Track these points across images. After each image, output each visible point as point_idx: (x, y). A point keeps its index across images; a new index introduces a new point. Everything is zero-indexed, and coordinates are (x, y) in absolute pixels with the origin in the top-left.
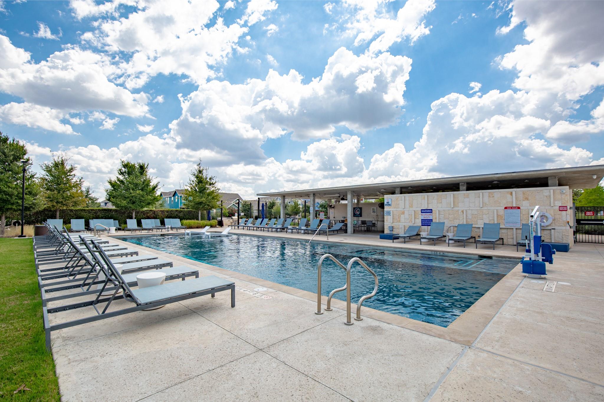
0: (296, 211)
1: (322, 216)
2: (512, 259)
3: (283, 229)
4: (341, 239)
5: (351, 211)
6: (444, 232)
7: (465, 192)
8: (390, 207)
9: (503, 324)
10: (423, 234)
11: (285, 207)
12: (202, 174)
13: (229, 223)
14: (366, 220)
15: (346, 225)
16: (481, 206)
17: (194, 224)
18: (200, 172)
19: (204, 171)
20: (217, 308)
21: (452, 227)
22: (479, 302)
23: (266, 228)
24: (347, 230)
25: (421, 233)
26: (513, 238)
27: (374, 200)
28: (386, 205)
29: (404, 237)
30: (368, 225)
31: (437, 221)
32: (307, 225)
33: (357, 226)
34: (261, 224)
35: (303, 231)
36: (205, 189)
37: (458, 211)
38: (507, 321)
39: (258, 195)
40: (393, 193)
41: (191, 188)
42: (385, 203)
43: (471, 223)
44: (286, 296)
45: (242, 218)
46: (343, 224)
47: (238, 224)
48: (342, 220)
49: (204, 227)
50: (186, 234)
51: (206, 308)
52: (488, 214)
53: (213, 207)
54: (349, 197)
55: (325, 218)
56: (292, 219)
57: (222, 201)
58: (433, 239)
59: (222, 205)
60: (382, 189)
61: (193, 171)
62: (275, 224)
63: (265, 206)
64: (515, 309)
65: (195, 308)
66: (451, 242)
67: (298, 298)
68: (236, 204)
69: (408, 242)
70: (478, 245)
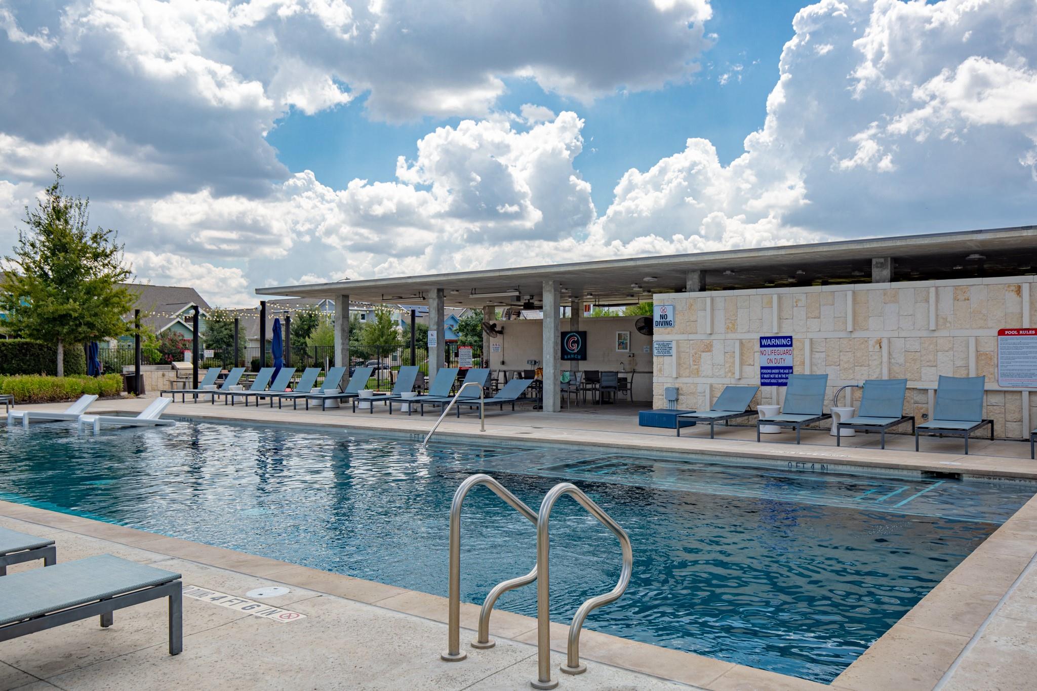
0: (386, 342)
1: (466, 358)
2: (1017, 482)
3: (343, 400)
4: (524, 429)
5: (555, 343)
6: (826, 402)
7: (887, 285)
8: (669, 329)
9: (991, 670)
10: (767, 410)
11: (350, 331)
12: (66, 222)
13: (163, 384)
14: (601, 369)
15: (539, 386)
16: (932, 327)
17: (40, 388)
18: (58, 213)
19: (74, 212)
20: (120, 659)
21: (848, 390)
22: (922, 606)
23: (286, 397)
24: (541, 400)
25: (759, 408)
26: (1021, 421)
27: (624, 308)
28: (658, 323)
29: (711, 421)
30: (604, 384)
31: (807, 372)
32: (419, 387)
33: (573, 388)
34: (270, 384)
35: (405, 407)
36: (77, 270)
37: (866, 340)
38: (1002, 660)
39: (259, 291)
40: (680, 288)
41: (28, 269)
42: (656, 318)
43: (901, 377)
44: (350, 609)
45: (206, 367)
46: (529, 382)
47: (195, 387)
48: (525, 371)
49: (78, 397)
50: (10, 421)
51: (80, 662)
52: (952, 349)
53: (107, 332)
54: (548, 299)
55: (476, 364)
56: (371, 368)
57: (137, 312)
58: (793, 426)
59: (137, 326)
60: (647, 275)
61: (32, 210)
62: (315, 386)
63: (283, 329)
64: (1025, 624)
65: (40, 667)
66: (844, 432)
67: (390, 614)
68: (187, 320)
69: (720, 433)
70: (921, 439)
